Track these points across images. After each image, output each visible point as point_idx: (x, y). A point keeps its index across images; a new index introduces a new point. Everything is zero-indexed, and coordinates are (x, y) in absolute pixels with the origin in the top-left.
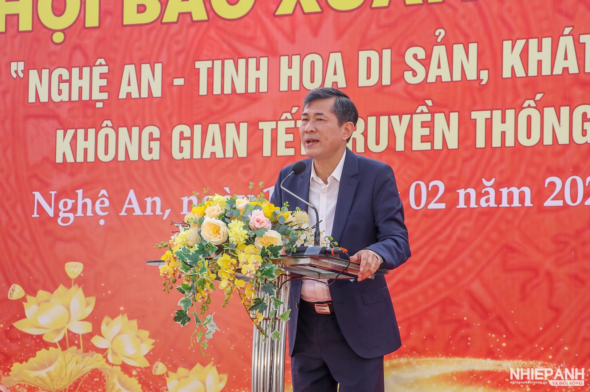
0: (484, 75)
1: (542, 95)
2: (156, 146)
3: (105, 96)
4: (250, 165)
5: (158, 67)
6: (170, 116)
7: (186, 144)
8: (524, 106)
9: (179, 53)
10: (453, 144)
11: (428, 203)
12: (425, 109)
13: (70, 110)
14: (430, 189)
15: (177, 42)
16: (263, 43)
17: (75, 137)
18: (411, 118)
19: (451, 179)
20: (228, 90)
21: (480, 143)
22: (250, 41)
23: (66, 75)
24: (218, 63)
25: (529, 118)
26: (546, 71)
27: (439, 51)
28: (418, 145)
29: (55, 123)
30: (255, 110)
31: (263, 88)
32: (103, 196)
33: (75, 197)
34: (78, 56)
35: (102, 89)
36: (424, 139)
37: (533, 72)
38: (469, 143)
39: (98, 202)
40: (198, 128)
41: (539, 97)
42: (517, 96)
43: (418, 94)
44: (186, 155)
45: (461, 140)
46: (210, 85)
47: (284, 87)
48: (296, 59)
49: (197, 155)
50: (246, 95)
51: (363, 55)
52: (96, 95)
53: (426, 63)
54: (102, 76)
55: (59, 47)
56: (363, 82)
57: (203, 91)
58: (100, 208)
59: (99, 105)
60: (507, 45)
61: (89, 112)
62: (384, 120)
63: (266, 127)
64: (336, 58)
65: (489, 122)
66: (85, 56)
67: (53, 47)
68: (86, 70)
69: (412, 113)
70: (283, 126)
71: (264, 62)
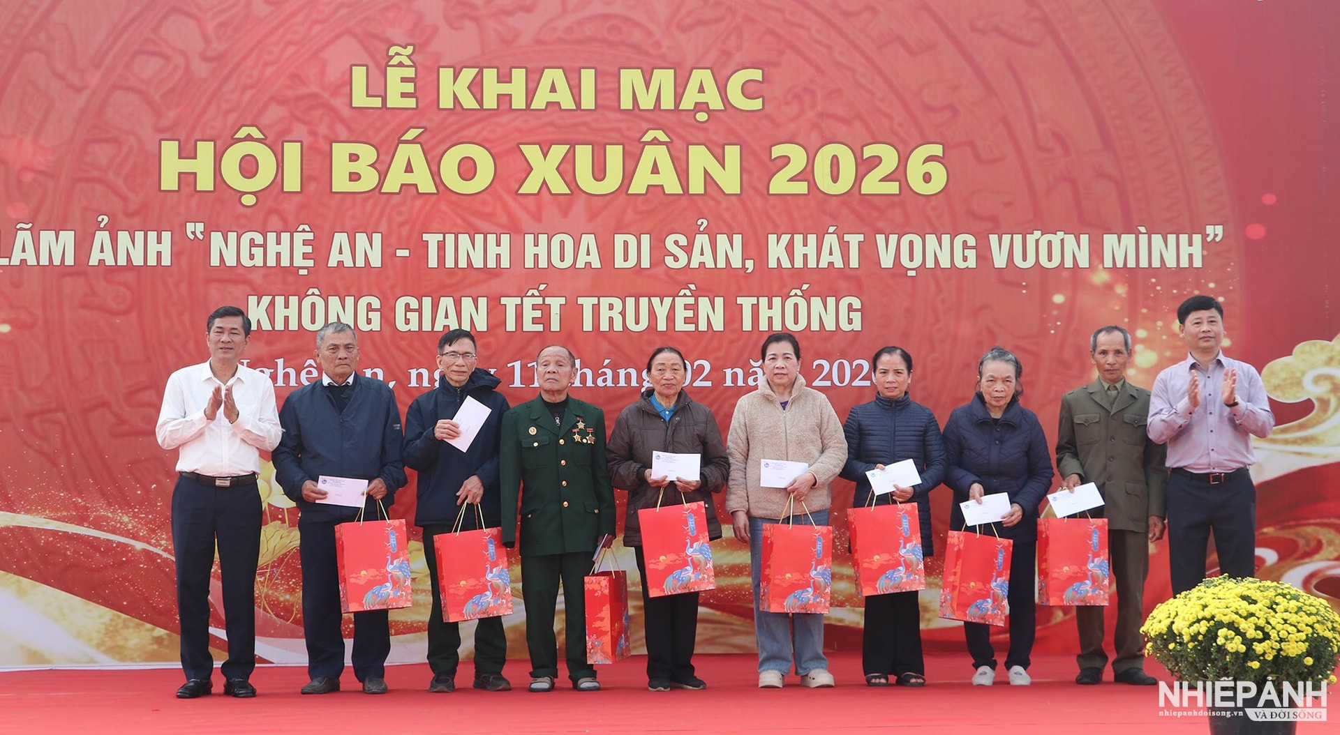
0: (750, 264)
1: (808, 285)
2: (375, 317)
3: (310, 263)
4: (491, 339)
5: (377, 238)
6: (393, 287)
7: (413, 316)
8: (791, 294)
9: (402, 224)
10: (718, 325)
11: (693, 381)
12: (688, 293)
13: (266, 276)
14: (695, 368)
15: (400, 213)
16: (504, 219)
17: (272, 303)
18: (674, 300)
19: (718, 359)
20: (463, 264)
21: (747, 326)
22: (488, 217)
23: (259, 239)
24: (450, 238)
25: (796, 306)
26: (812, 264)
27: (702, 240)
28: (680, 326)
29: (247, 289)
30: (495, 286)
31: (505, 263)
32: (310, 366)
33: (275, 366)
34: (275, 221)
35: (306, 256)
36: (687, 321)
37: (799, 263)
38: (736, 326)
39: (304, 373)
40: (427, 302)
41: (805, 287)
42: (783, 285)
43: (680, 278)
44: (414, 326)
45: (726, 323)
46: (441, 258)
47: (529, 263)
48: (543, 239)
49: (427, 327)
50: (485, 269)
51: (619, 239)
52: (299, 261)
53: (688, 249)
54: (306, 243)
55: (249, 210)
56: (619, 263)
57: (433, 262)
58: (307, 378)
59: (303, 272)
60: (772, 238)
61: (290, 279)
62: (644, 301)
63: (510, 303)
64: (588, 240)
65: (755, 308)
66: (284, 221)
67: (241, 210)
68: (285, 237)
69: (675, 296)
70: (528, 302)
71: (505, 239)
